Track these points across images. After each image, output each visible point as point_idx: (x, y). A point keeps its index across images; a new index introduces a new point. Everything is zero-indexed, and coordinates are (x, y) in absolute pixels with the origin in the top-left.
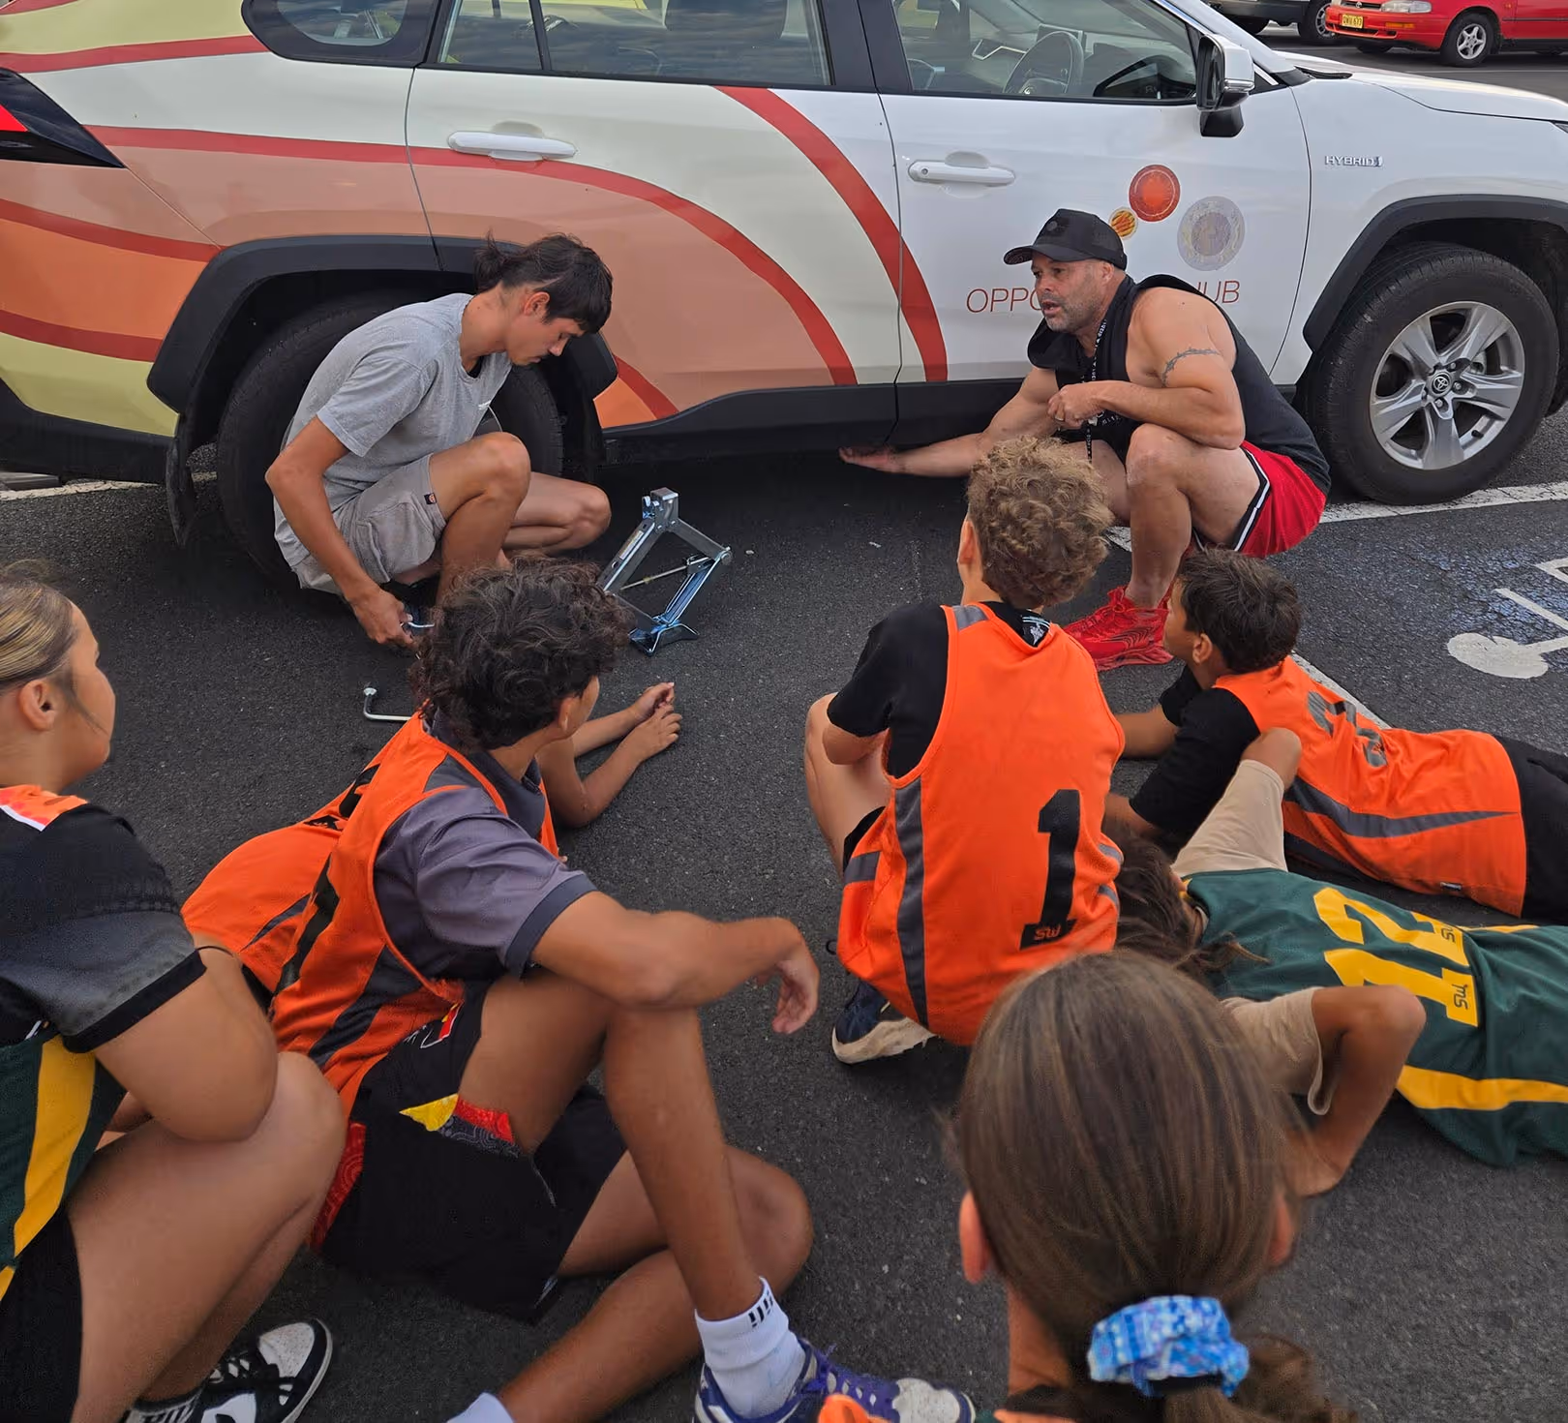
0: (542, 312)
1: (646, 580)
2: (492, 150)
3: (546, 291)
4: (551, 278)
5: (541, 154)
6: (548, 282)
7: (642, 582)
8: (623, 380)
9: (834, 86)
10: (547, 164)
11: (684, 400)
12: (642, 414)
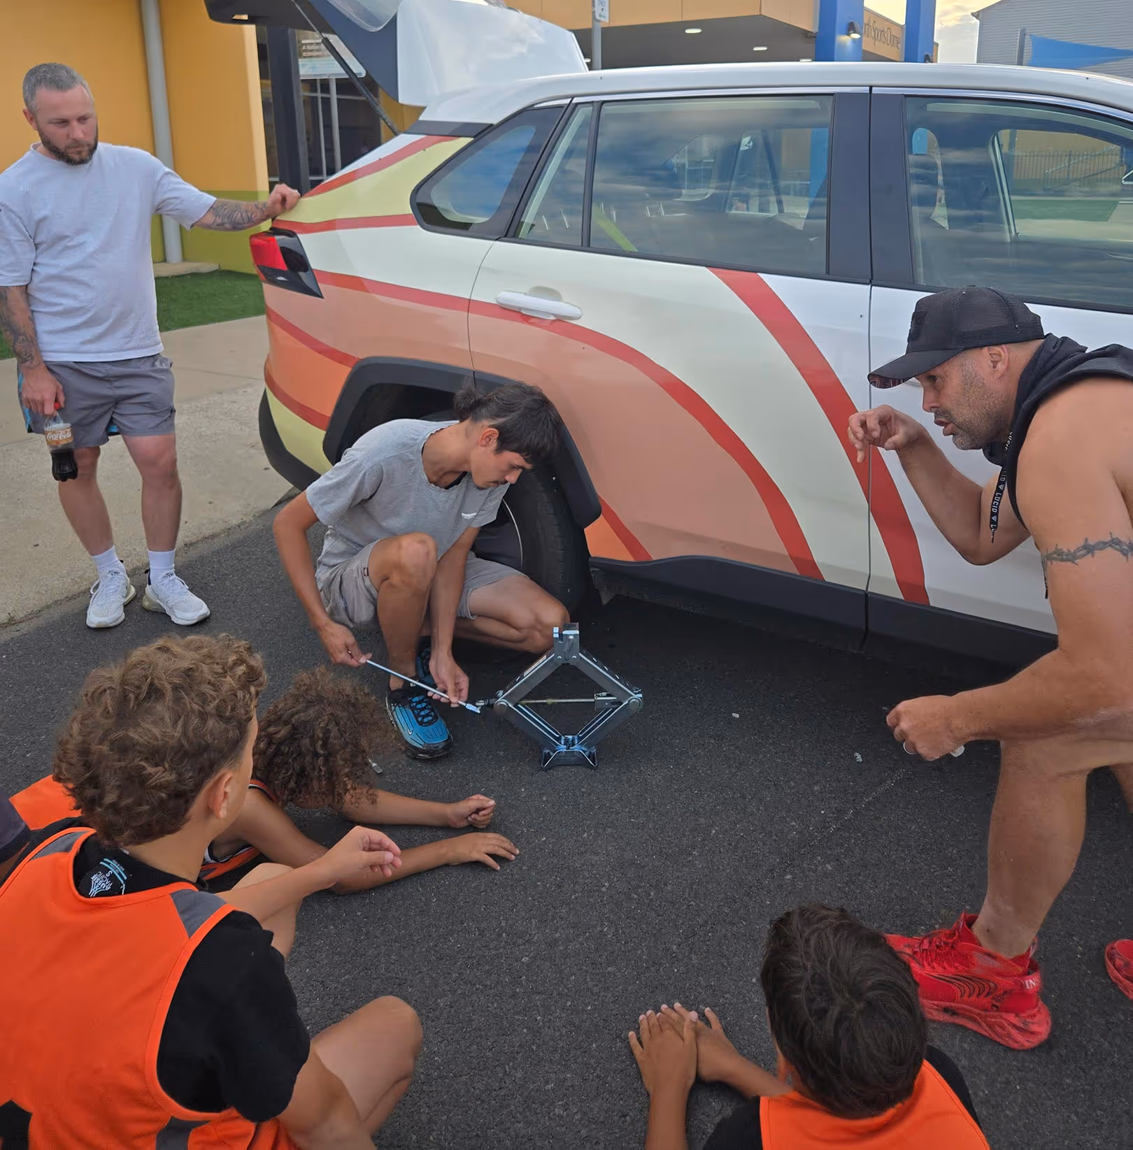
0: (494, 444)
1: (550, 701)
2: (524, 308)
3: (496, 428)
4: (503, 417)
5: (555, 315)
6: (500, 421)
7: (545, 701)
8: (606, 519)
9: (830, 274)
10: (561, 325)
11: (658, 551)
12: (621, 554)
